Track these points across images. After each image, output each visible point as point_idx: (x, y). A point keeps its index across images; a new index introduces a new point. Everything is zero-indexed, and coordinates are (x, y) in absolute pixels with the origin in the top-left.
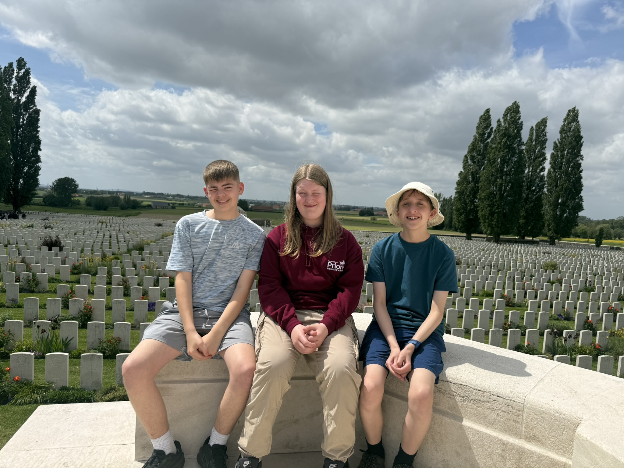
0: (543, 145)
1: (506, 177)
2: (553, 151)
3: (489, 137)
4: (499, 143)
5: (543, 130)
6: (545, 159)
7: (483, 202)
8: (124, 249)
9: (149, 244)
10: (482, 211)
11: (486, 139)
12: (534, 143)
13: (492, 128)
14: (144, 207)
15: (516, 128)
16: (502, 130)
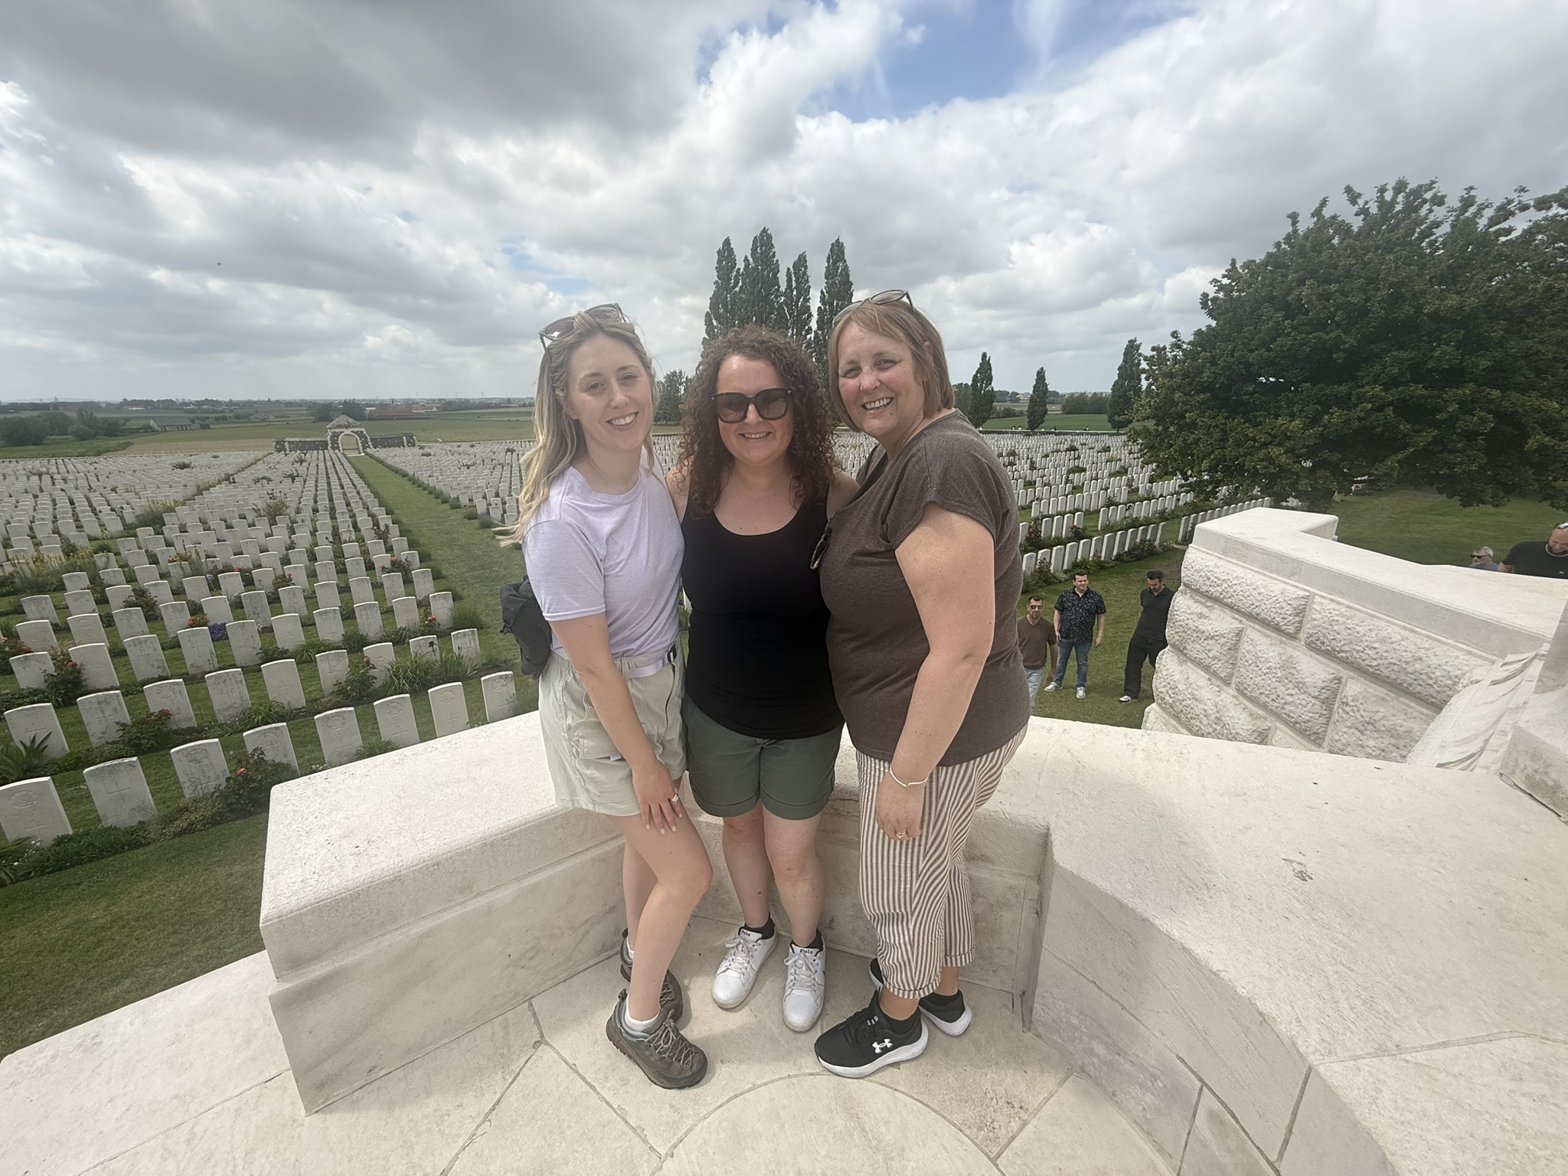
0: (806, 296)
2: (820, 305)
3: (736, 284)
4: (752, 293)
5: (805, 273)
6: (810, 315)
8: (116, 526)
9: (172, 510)
11: (734, 287)
12: (795, 293)
13: (739, 269)
14: (134, 432)
15: (771, 270)
16: (752, 273)
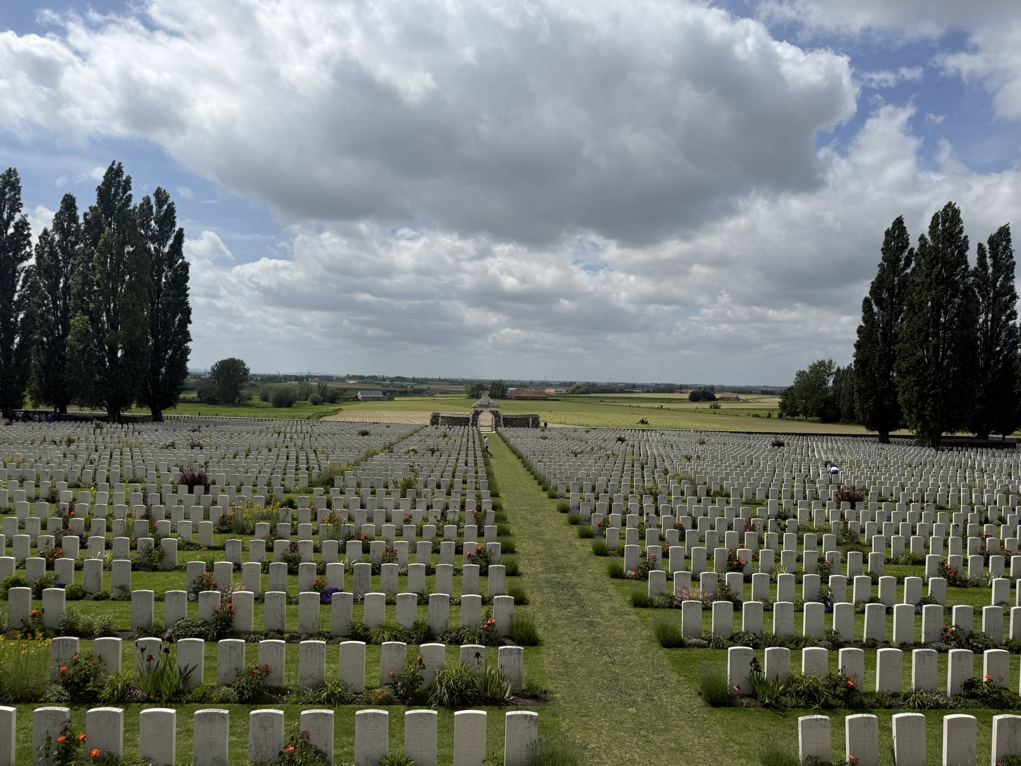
0: (1008, 274)
1: (945, 333)
3: (907, 265)
4: (928, 275)
5: (1005, 248)
6: (1015, 297)
7: (905, 378)
8: (304, 483)
9: (342, 473)
10: (904, 393)
11: (904, 269)
12: (991, 271)
13: (912, 249)
14: (347, 400)
15: (957, 248)
16: (930, 253)
